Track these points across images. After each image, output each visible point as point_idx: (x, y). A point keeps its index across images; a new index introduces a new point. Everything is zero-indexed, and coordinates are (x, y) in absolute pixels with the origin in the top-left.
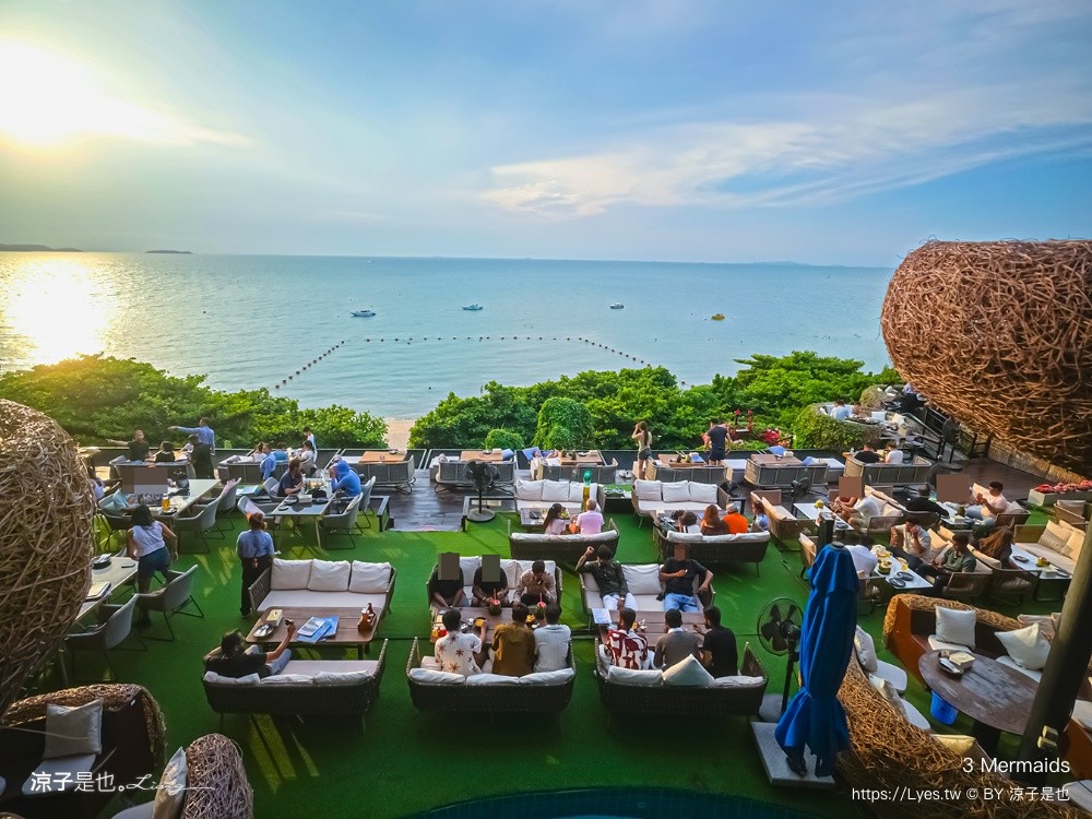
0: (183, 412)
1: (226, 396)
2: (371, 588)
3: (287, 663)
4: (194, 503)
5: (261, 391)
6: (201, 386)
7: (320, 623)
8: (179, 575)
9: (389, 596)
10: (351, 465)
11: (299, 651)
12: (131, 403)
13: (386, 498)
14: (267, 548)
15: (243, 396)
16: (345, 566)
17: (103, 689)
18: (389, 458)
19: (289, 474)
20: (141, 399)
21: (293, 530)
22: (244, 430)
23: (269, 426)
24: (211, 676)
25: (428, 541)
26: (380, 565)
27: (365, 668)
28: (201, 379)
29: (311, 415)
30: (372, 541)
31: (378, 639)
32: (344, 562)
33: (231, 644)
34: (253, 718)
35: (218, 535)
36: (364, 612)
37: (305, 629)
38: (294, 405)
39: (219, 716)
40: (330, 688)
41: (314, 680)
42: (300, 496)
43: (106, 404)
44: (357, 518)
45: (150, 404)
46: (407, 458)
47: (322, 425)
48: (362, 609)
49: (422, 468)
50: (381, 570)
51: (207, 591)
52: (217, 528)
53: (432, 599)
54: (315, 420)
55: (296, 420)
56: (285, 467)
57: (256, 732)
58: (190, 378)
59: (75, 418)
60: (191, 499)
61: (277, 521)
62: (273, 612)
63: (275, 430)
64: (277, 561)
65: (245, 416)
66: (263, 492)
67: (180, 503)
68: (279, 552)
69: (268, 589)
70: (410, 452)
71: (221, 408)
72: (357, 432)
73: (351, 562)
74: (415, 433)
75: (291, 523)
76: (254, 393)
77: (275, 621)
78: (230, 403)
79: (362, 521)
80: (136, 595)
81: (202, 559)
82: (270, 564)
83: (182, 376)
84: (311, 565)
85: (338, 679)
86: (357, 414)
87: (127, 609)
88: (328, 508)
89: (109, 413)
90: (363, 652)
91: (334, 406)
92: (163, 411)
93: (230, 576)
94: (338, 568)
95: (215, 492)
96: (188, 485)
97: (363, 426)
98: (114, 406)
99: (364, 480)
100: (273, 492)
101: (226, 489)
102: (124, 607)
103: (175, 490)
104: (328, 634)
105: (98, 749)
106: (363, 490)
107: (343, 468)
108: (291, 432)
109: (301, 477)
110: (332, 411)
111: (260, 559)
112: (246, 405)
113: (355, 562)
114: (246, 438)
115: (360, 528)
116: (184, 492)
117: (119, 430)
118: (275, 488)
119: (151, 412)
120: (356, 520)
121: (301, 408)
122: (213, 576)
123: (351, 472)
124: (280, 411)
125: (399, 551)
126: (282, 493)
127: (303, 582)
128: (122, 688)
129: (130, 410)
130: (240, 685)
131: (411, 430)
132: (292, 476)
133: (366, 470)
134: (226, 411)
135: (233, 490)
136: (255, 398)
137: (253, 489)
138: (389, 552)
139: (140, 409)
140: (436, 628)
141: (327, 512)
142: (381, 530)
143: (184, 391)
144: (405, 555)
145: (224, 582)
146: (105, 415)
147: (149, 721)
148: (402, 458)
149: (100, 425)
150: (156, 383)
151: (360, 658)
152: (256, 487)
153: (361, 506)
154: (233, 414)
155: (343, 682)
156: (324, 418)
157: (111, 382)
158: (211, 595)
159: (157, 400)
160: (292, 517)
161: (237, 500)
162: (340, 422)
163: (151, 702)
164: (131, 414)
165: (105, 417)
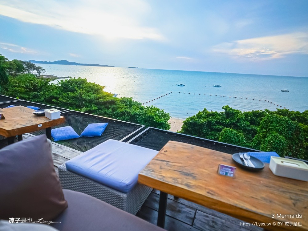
74: (185, 124)
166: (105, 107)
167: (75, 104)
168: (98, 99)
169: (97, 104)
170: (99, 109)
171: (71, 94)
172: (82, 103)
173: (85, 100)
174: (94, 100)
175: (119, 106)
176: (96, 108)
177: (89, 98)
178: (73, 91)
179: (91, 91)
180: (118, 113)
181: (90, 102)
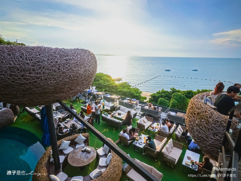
166: (112, 88)
167: (99, 87)
168: (109, 85)
169: (109, 87)
170: (110, 89)
171: (97, 82)
172: (102, 87)
173: (103, 85)
174: (107, 85)
175: (118, 88)
176: (108, 89)
177: (105, 84)
178: (98, 81)
179: (106, 81)
180: (118, 91)
181: (106, 86)
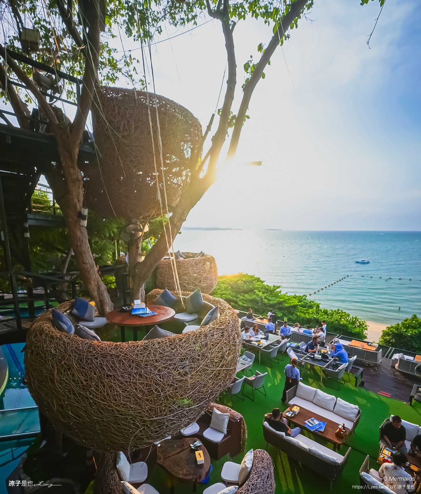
0: (269, 301)
1: (287, 296)
2: (346, 416)
3: (298, 434)
4: (270, 345)
5: (304, 296)
6: (278, 290)
7: (317, 422)
8: (260, 374)
9: (356, 425)
10: (344, 346)
11: (305, 431)
12: (251, 293)
13: (361, 369)
14: (297, 376)
15: (295, 297)
16: (333, 399)
17: (230, 410)
18: (366, 346)
19: (312, 343)
20: (255, 292)
21: (309, 370)
22: (293, 313)
23: (305, 313)
24: (266, 424)
25: (385, 403)
26: (352, 405)
27: (337, 458)
28: (278, 287)
29: (326, 312)
30: (349, 390)
31: (346, 445)
32: (333, 396)
33: (276, 413)
34: (279, 452)
35: (277, 361)
36: (340, 427)
37: (309, 421)
38: (318, 306)
39: (266, 443)
40: (317, 458)
41: (310, 450)
42: (316, 355)
43: (243, 292)
44: (342, 375)
45: (258, 295)
46: (378, 350)
47: (331, 318)
48: (338, 425)
49: (387, 357)
50: (353, 409)
51: (269, 385)
52: (276, 358)
53: (382, 438)
54: (328, 315)
55: (318, 313)
56: (310, 338)
57: (280, 459)
58: (274, 286)
59: (232, 296)
60: (269, 342)
61: (303, 364)
62: (295, 407)
63: (307, 316)
64: (300, 383)
65: (295, 307)
66: (298, 347)
67: (264, 343)
68: (302, 379)
69: (294, 395)
70: (380, 347)
71: (285, 301)
72: (350, 326)
73: (337, 398)
74: (385, 334)
75: (309, 366)
76: (300, 297)
77: (296, 412)
78: (289, 300)
79: (346, 377)
80: (245, 377)
81: (269, 370)
82: (297, 383)
83: (271, 285)
84: (316, 391)
85: (321, 456)
86: (351, 316)
87: (241, 381)
88: (329, 365)
89: (243, 296)
90: (336, 448)
91: (339, 310)
92: (262, 299)
93: (279, 382)
94: (328, 398)
95: (278, 342)
96: (268, 336)
97: (353, 323)
98: (245, 294)
99: (350, 356)
100: (303, 349)
101: (283, 342)
102: (240, 380)
103: (263, 337)
104: (320, 430)
105: (226, 432)
106: (349, 361)
107: (339, 347)
108: (315, 318)
109: (317, 346)
110: (337, 312)
111: (293, 380)
112: (296, 302)
113: (339, 398)
114: (293, 317)
115: (344, 381)
116: (267, 339)
117: (245, 304)
118: (304, 347)
119: (258, 298)
120: (342, 376)
121: (322, 307)
122: (272, 379)
123: (343, 351)
124: (311, 307)
125: (365, 401)
126: (307, 350)
127: (311, 398)
128: (236, 413)
129: (251, 296)
130: (277, 434)
131: (383, 331)
132: (313, 344)
133: (351, 351)
134: (287, 303)
135: (286, 343)
136: (300, 299)
137: (294, 345)
138: (359, 400)
139: (254, 296)
140: (382, 456)
141: (328, 367)
142: (356, 386)
143: (271, 291)
144: (369, 405)
145: (276, 384)
146: (242, 296)
147: (242, 431)
148: (374, 349)
149: (239, 300)
150: (261, 287)
151: (334, 450)
152: (296, 344)
153: (346, 369)
154: (289, 305)
155: (324, 458)
156: (332, 315)
157: (246, 284)
158: (270, 387)
159: (260, 294)
160: (310, 364)
161: (287, 348)
162: (341, 319)
163: (244, 424)
164: (251, 298)
165: (241, 297)
